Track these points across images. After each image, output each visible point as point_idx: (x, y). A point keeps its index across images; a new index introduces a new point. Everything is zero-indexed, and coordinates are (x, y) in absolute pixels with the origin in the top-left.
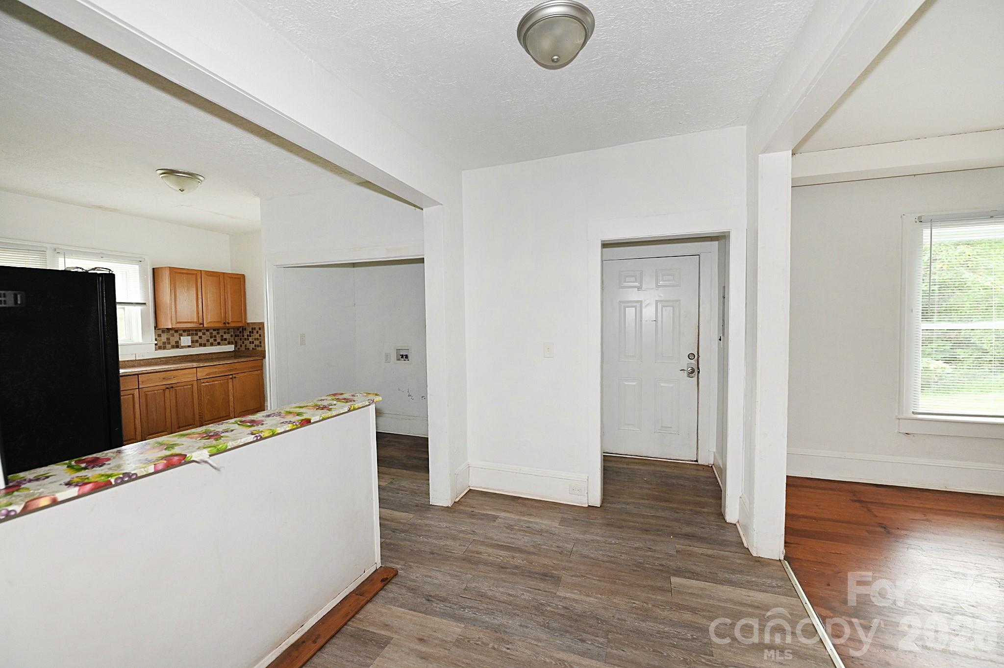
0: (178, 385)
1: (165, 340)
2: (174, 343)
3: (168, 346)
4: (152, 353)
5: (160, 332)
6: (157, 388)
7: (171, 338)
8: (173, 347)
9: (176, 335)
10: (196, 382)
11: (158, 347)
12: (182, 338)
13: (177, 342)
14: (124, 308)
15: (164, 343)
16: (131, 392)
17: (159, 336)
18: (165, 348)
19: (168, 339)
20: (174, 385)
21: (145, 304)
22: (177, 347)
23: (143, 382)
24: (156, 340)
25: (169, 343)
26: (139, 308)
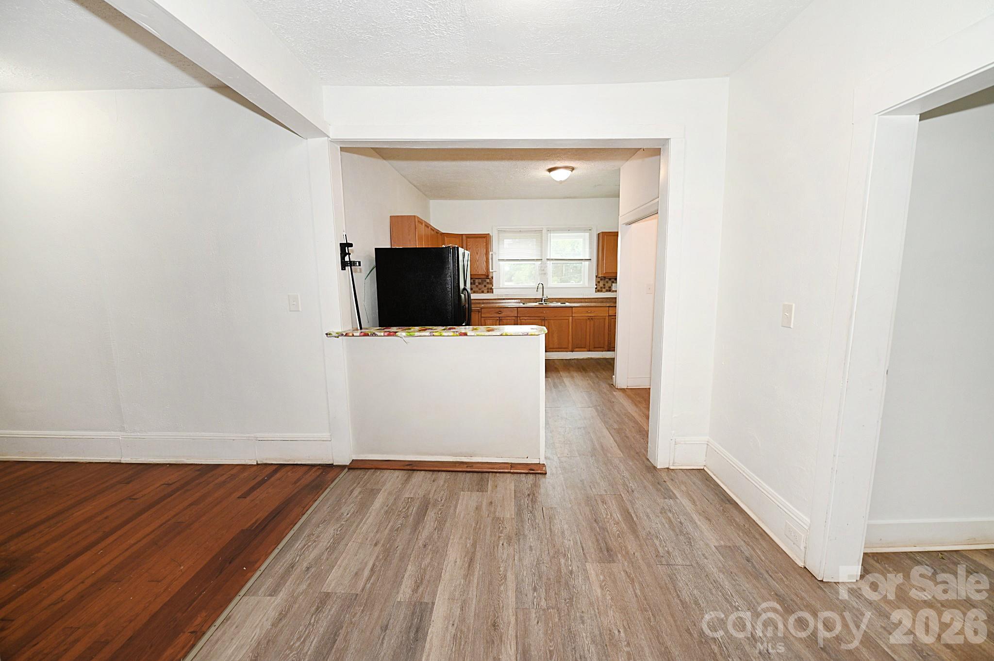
0: (595, 318)
1: (602, 286)
2: (607, 288)
3: (604, 290)
4: (593, 294)
5: (599, 280)
6: (583, 318)
7: (606, 284)
8: (607, 291)
9: (610, 282)
10: (607, 318)
11: (598, 290)
12: (613, 284)
13: (610, 287)
14: (582, 263)
15: (601, 288)
16: (567, 318)
17: (599, 282)
18: (601, 291)
19: (604, 285)
20: (593, 318)
21: (590, 259)
22: (610, 291)
23: (575, 312)
24: (596, 285)
25: (604, 288)
26: (587, 263)
